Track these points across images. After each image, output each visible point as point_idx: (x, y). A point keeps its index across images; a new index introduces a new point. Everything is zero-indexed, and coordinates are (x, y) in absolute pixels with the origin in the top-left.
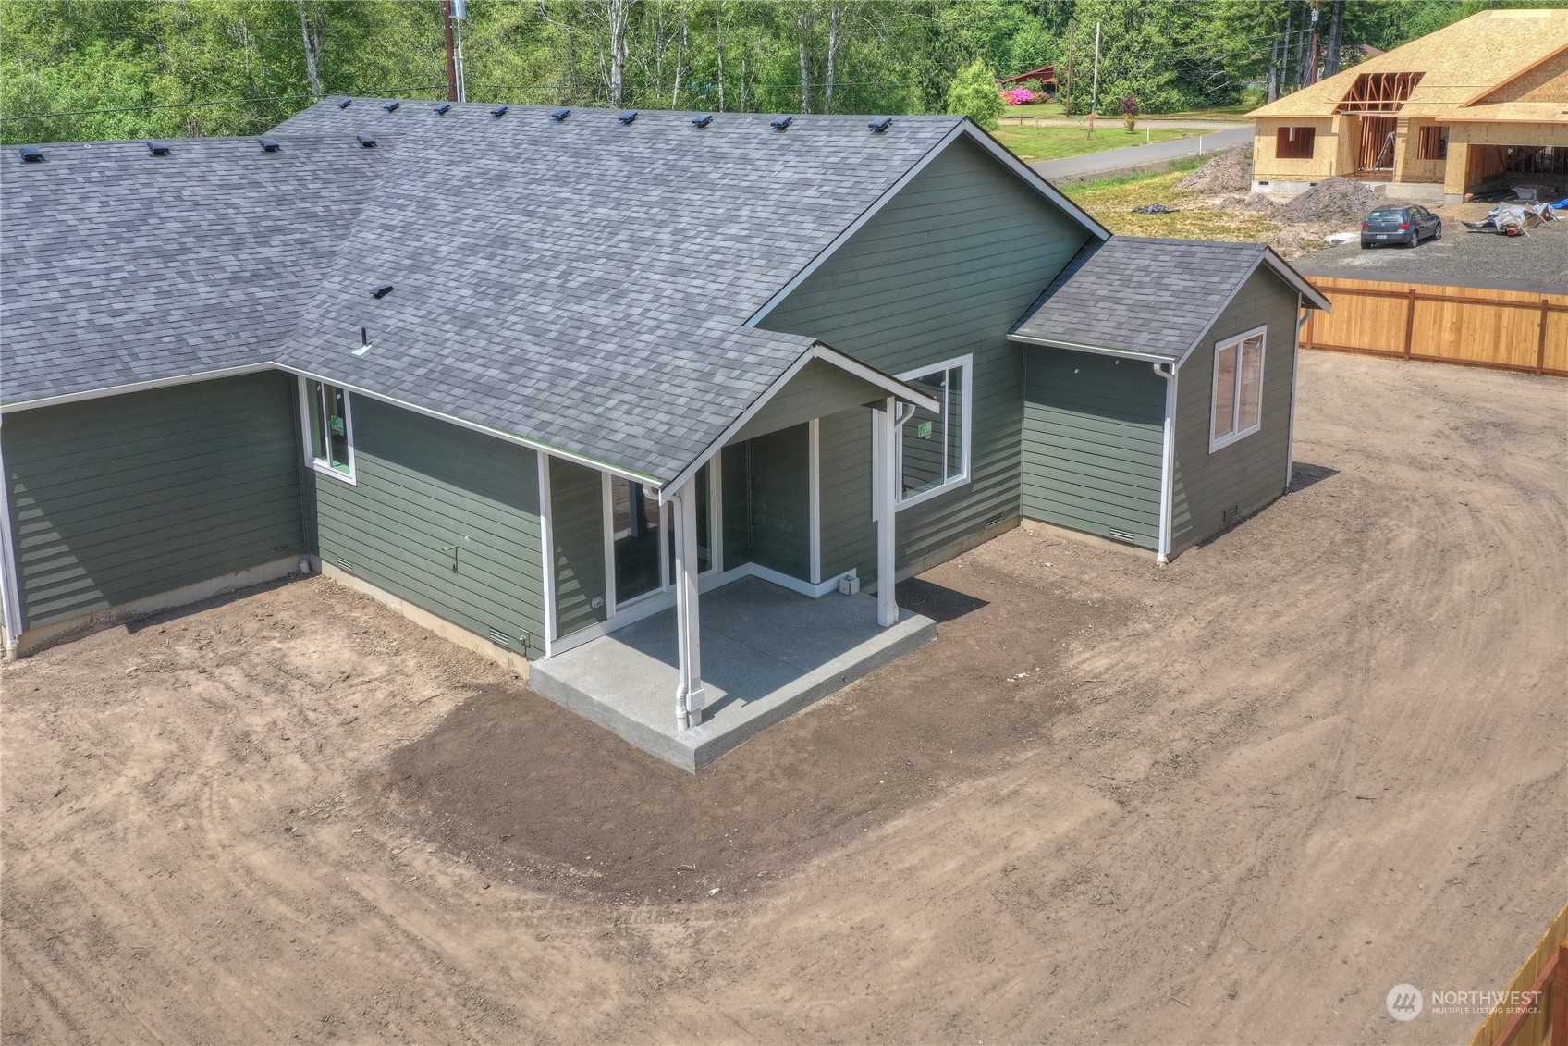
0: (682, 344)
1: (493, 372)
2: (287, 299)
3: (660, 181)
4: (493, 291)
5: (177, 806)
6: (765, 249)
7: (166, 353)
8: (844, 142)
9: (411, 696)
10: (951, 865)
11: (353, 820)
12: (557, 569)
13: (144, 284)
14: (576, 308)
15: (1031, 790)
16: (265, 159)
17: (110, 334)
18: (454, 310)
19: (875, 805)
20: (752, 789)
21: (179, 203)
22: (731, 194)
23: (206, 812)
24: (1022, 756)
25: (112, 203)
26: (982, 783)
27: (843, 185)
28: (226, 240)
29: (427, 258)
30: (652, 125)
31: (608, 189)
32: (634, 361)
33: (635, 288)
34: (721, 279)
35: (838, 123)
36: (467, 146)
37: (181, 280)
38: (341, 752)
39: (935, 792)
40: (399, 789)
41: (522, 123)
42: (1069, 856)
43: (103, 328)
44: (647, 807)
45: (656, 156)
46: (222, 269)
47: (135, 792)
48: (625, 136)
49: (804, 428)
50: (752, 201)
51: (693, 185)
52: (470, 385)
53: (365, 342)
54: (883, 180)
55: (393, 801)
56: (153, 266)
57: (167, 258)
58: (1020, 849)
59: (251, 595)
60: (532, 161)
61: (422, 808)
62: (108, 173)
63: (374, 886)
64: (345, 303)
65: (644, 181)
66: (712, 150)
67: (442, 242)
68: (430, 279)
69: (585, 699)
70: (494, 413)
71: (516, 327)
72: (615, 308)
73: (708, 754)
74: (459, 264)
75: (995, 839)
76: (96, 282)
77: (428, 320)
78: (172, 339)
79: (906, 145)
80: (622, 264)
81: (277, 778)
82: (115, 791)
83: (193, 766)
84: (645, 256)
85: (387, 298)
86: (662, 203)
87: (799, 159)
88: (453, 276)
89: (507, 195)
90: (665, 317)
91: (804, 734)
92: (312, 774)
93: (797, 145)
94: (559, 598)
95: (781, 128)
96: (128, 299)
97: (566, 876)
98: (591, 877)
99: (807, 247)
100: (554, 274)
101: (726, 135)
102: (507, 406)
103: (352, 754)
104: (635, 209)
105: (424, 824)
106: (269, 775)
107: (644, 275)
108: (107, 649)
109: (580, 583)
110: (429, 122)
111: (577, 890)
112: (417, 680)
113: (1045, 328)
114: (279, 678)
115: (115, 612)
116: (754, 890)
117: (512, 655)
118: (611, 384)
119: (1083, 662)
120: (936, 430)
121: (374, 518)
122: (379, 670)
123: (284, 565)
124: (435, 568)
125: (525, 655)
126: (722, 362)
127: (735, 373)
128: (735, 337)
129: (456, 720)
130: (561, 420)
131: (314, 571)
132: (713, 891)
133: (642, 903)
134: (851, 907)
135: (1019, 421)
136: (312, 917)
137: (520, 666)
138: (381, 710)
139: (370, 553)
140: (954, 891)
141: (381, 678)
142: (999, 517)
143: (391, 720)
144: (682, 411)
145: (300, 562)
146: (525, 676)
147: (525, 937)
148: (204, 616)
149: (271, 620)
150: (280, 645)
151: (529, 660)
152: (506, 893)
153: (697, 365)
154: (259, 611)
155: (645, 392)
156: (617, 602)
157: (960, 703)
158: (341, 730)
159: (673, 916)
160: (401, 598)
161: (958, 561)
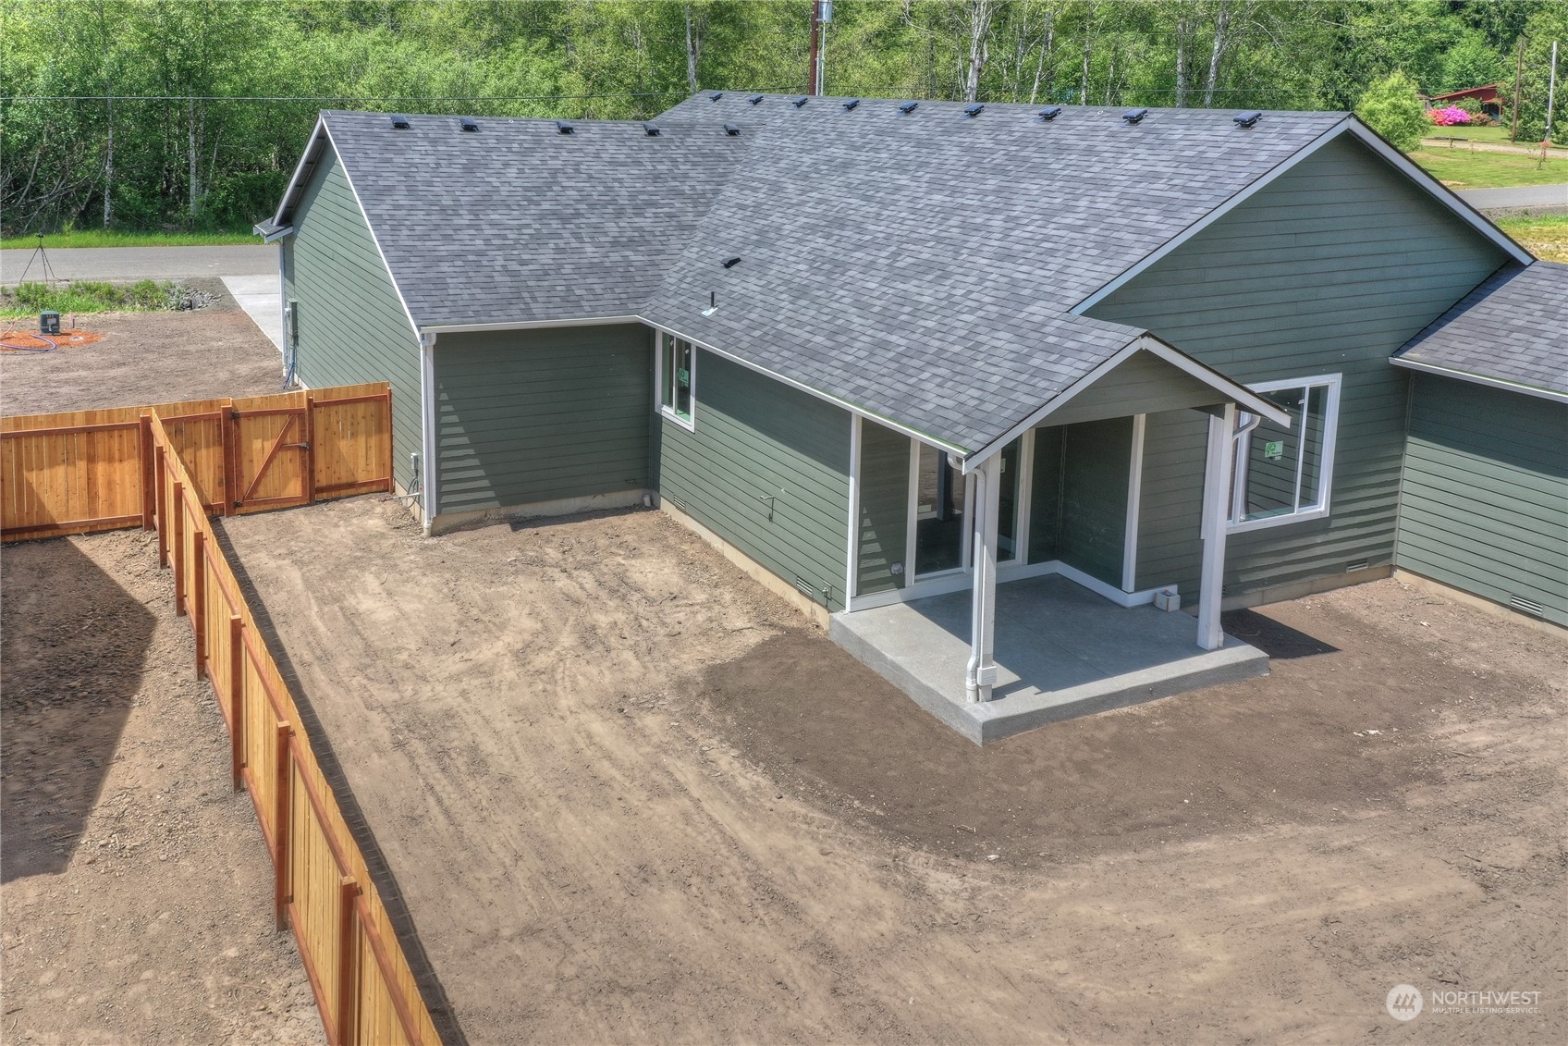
0: (1001, 326)
1: (819, 339)
2: (653, 264)
3: (998, 170)
4: (827, 267)
5: (539, 672)
6: (1100, 239)
7: (558, 299)
8: (1203, 136)
9: (725, 624)
10: (1260, 899)
11: (672, 715)
12: (862, 530)
13: (546, 241)
14: (901, 286)
15: (1370, 850)
16: (647, 142)
17: (519, 279)
18: (790, 281)
19: (1177, 821)
20: (1040, 774)
21: (577, 175)
22: (1071, 184)
23: (560, 682)
24: (1363, 814)
25: (527, 171)
26: (1309, 830)
27: (1197, 178)
28: (610, 209)
29: (772, 235)
30: (998, 117)
31: (946, 177)
32: (951, 338)
33: (961, 270)
34: (1049, 267)
35: (1200, 117)
36: (818, 136)
37: (573, 240)
38: (666, 657)
39: (1249, 826)
40: (711, 698)
41: (871, 115)
42: (1409, 925)
43: (513, 273)
44: (931, 766)
45: (997, 147)
46: (606, 234)
47: (509, 655)
48: (970, 129)
49: (1126, 424)
50: (1093, 192)
51: (1032, 175)
52: (797, 349)
53: (713, 305)
54: (1243, 175)
55: (705, 707)
56: (554, 226)
57: (565, 220)
58: (1347, 904)
60: (876, 150)
61: (729, 718)
62: (525, 145)
63: (687, 773)
64: (699, 271)
65: (983, 170)
66: (1057, 141)
67: (786, 221)
68: (773, 253)
69: (879, 656)
70: (816, 375)
71: (843, 300)
72: (938, 288)
73: (996, 730)
74: (800, 241)
75: (1318, 887)
76: (511, 235)
77: (768, 289)
78: (563, 288)
79: (1275, 141)
80: (951, 248)
81: (615, 668)
82: (495, 651)
83: (552, 643)
84: (974, 241)
85: (734, 268)
86: (997, 192)
87: (1150, 152)
88: (792, 252)
89: (849, 181)
90: (987, 299)
91: (1100, 735)
92: (642, 670)
93: (1150, 139)
94: (861, 557)
95: (1134, 121)
96: (533, 252)
97: (851, 807)
98: (874, 813)
99: (1148, 238)
100: (884, 254)
101: (1073, 127)
102: (828, 369)
103: (674, 661)
104: (969, 196)
105: (730, 732)
106: (609, 664)
107: (971, 259)
108: (495, 541)
109: (882, 546)
110: (788, 113)
111: (860, 821)
112: (732, 611)
113: (1440, 355)
114: (621, 588)
115: (504, 511)
116: (1034, 867)
117: (815, 606)
118: (927, 358)
119: (1455, 733)
120: (1290, 454)
121: (707, 463)
122: (700, 596)
123: (632, 496)
124: (754, 515)
125: (826, 607)
126: (1041, 346)
127: (1053, 357)
128: (1058, 323)
129: (762, 652)
130: (875, 387)
131: (654, 506)
132: (992, 857)
133: (921, 848)
134: (1139, 910)
135: (1400, 457)
136: (635, 783)
137: (822, 616)
138: (699, 630)
139: (701, 494)
140: (1260, 924)
141: (702, 605)
142: (1364, 561)
143: (708, 641)
144: (994, 388)
145: (643, 496)
146: (825, 626)
147: (812, 849)
148: (568, 527)
149: (618, 541)
150: (623, 562)
151: (830, 611)
152: (796, 806)
153: (1014, 347)
154: (610, 531)
155: (959, 368)
156: (917, 573)
157: (1292, 745)
158: (666, 640)
159: (950, 868)
160: (723, 539)
161: (1307, 602)
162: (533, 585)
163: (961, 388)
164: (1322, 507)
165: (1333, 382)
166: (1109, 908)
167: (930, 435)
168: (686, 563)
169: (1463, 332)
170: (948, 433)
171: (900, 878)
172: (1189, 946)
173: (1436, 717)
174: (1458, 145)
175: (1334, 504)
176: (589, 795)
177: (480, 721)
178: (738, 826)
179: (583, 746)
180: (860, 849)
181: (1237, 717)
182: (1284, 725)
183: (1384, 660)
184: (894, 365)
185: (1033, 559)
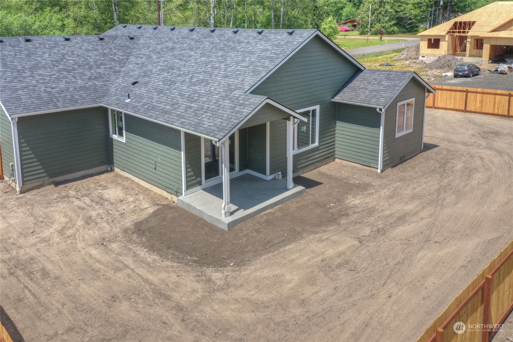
0: (226, 99)
1: (168, 107)
2: (105, 85)
3: (222, 49)
4: (169, 83)
5: (69, 237)
6: (253, 70)
7: (68, 100)
8: (279, 37)
9: (141, 207)
10: (306, 258)
11: (122, 242)
12: (187, 168)
13: (61, 79)
14: (194, 88)
15: (332, 238)
16: (100, 42)
17: (51, 94)
18: (156, 88)
19: (283, 241)
20: (245, 236)
21: (73, 55)
22: (244, 53)
23: (78, 239)
24: (330, 228)
25: (52, 55)
26: (317, 236)
27: (278, 50)
28: (87, 66)
29: (149, 73)
30: (220, 32)
31: (206, 52)
32: (211, 104)
33: (213, 82)
34: (239, 79)
35: (278, 32)
36: (162, 39)
37: (73, 79)
38: (119, 222)
39: (302, 238)
40: (137, 233)
41: (180, 32)
42: (343, 257)
43: (49, 92)
44: (212, 240)
45: (221, 42)
46: (86, 75)
47: (56, 232)
48: (212, 36)
49: (264, 125)
50: (250, 56)
51: (232, 51)
52: (161, 111)
53: (129, 98)
54: (291, 49)
55: (135, 236)
56: (65, 74)
57: (69, 72)
58: (327, 254)
59: (93, 176)
60: (182, 44)
61: (143, 239)
62: (51, 46)
63: (128, 261)
64: (123, 87)
65: (217, 49)
66: (238, 40)
67: (153, 68)
68: (149, 79)
69: (194, 208)
70: (168, 119)
71: (175, 93)
72: (206, 88)
73: (232, 225)
74: (159, 75)
75: (320, 252)
76: (47, 78)
77: (149, 91)
78: (70, 96)
79: (298, 38)
80: (209, 75)
81: (100, 229)
82: (50, 232)
83: (74, 225)
84: (216, 72)
85: (136, 85)
86: (222, 56)
87: (265, 43)
88: (157, 78)
89: (174, 54)
90: (221, 90)
91: (262, 220)
92: (110, 228)
93: (265, 39)
94: (187, 177)
95: (260, 33)
96: (57, 84)
97: (187, 259)
98: (194, 259)
99: (266, 69)
100: (188, 78)
101: (243, 35)
102: (172, 117)
103: (122, 223)
104: (213, 58)
105: (144, 243)
106: (97, 229)
107: (216, 78)
108: (48, 192)
109: (194, 173)
110: (151, 32)
111: (190, 263)
112: (143, 202)
113: (343, 97)
114: (101, 201)
115: (51, 180)
116: (244, 264)
117: (173, 196)
118: (204, 110)
119: (351, 201)
120: (308, 130)
121: (131, 153)
122: (131, 199)
123: (103, 168)
124: (149, 169)
125: (176, 195)
126: (238, 104)
127: (242, 107)
128: (243, 96)
129: (155, 214)
130: (188, 121)
131: (112, 170)
132: (232, 264)
133: (210, 267)
134: (274, 270)
135: (335, 127)
136: (109, 268)
137: (175, 199)
138: (131, 211)
139: (130, 164)
140: (306, 266)
141: (132, 202)
142: (328, 157)
143: (135, 214)
144: (225, 118)
145: (108, 167)
146: (176, 202)
147: (174, 276)
148: (78, 182)
149: (98, 184)
150: (101, 192)
151: (177, 197)
152: (169, 263)
153: (231, 105)
154: (95, 182)
155: (214, 113)
156: (205, 180)
157: (312, 212)
158: (119, 216)
159: (219, 271)
160: (139, 178)
161: (314, 171)
162: (65, 205)
163: (215, 119)
164: (316, 144)
165: (317, 108)
166: (265, 271)
167: (207, 135)
168: (125, 188)
169: (348, 90)
170: (212, 134)
171: (203, 278)
172: (288, 277)
173: (347, 198)
174: (346, 37)
175: (320, 142)
176: (91, 276)
177: (45, 259)
178: (148, 275)
179: (88, 259)
180: (190, 272)
181: (298, 207)
182: (310, 207)
183: (334, 184)
184: (194, 114)
185: (241, 170)
